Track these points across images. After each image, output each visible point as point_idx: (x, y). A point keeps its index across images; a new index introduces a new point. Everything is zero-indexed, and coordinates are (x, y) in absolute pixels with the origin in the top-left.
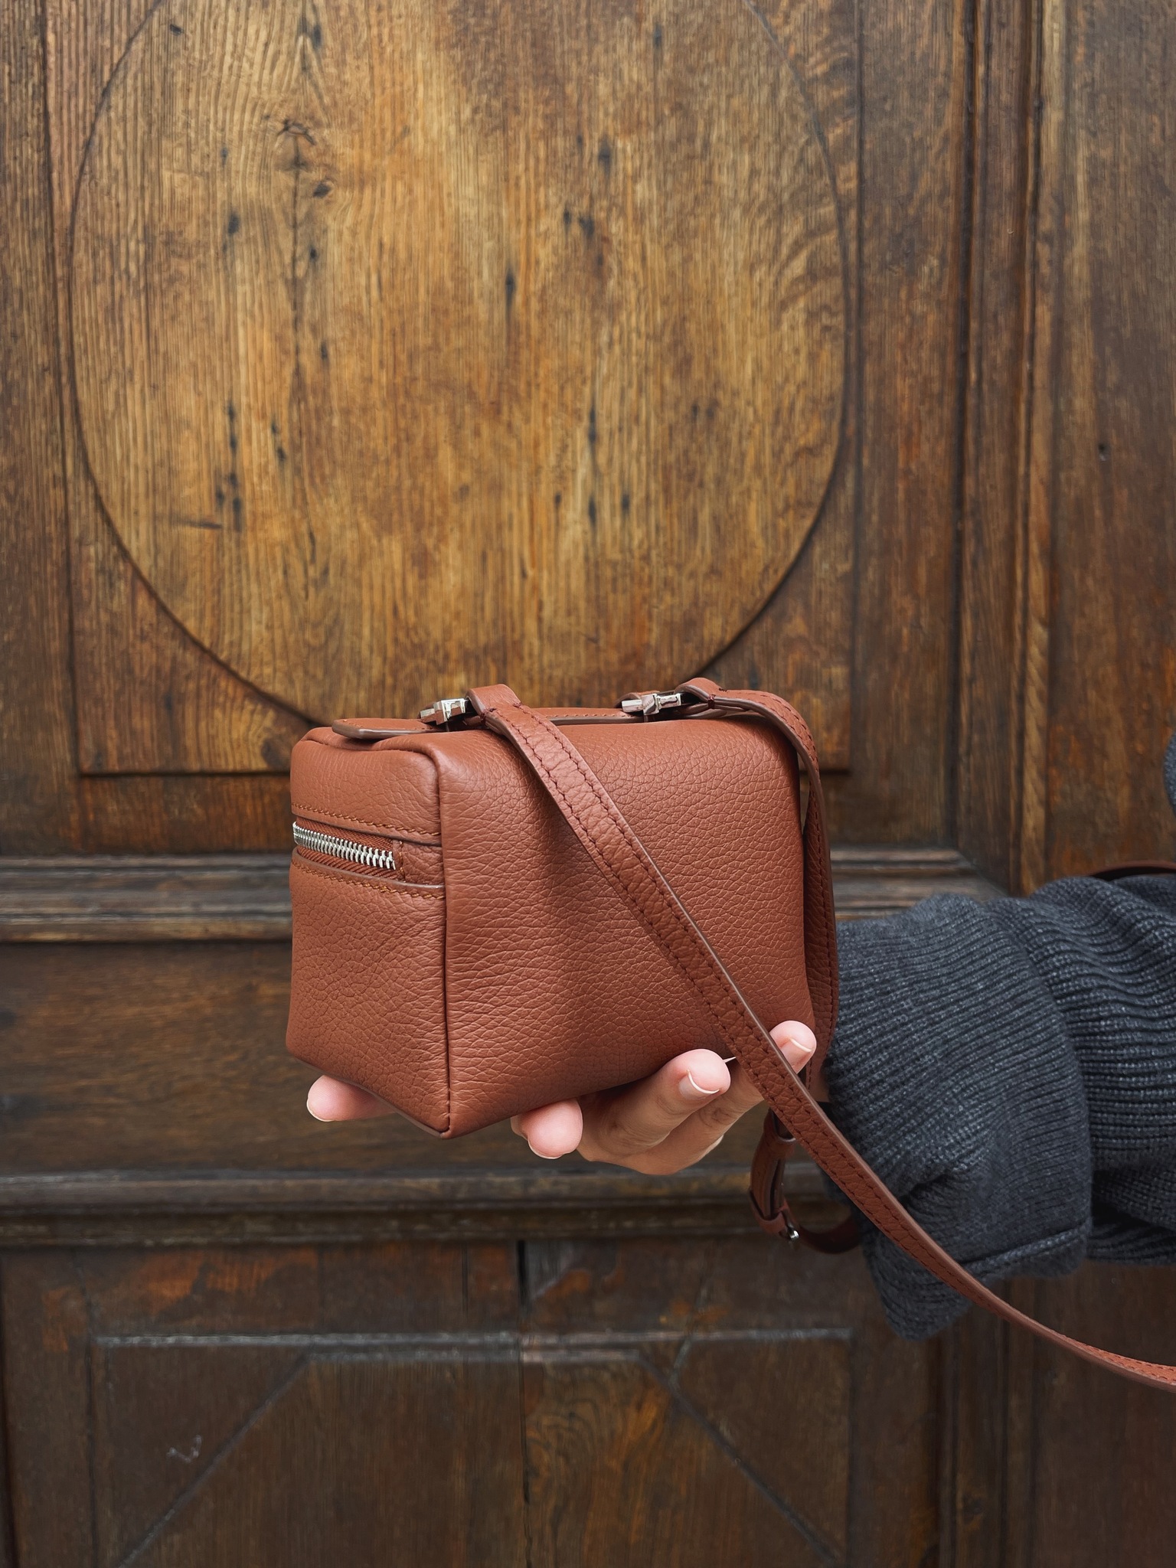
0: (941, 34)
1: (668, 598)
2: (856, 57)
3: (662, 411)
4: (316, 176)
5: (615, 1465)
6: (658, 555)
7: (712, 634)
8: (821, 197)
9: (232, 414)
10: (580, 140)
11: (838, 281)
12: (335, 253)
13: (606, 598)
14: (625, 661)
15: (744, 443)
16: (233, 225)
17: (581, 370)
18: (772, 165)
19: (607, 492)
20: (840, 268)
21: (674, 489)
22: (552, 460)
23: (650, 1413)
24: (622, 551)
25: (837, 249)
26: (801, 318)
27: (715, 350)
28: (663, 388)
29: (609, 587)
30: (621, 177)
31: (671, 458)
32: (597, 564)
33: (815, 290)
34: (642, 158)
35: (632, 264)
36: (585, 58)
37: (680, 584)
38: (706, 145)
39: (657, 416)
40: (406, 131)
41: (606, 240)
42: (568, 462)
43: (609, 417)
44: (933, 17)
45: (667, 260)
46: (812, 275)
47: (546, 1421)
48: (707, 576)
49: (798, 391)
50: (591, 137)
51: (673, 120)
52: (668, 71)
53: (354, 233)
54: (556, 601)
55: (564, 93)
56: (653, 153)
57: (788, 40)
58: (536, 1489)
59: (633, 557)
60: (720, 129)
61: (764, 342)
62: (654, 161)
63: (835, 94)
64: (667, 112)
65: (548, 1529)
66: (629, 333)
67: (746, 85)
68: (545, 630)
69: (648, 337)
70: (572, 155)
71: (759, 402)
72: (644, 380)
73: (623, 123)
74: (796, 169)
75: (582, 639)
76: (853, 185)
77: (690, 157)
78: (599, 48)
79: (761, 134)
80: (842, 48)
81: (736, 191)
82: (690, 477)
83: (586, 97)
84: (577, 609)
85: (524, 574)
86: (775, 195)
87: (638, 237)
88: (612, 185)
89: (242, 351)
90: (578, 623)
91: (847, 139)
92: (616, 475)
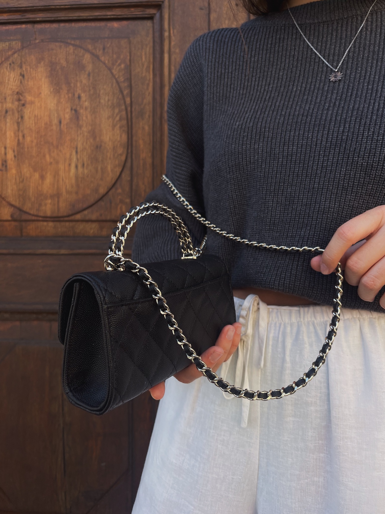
1: (92, 185)
3: (91, 147)
4: (23, 102)
6: (90, 176)
7: (101, 192)
8: (122, 105)
9: (5, 148)
10: (74, 95)
11: (126, 121)
12: (26, 117)
13: (79, 185)
14: (84, 197)
15: (107, 153)
16: (7, 112)
17: (75, 139)
18: (112, 99)
19: (80, 163)
20: (126, 118)
21: (93, 162)
22: (69, 157)
24: (83, 175)
25: (125, 115)
26: (119, 128)
27: (101, 135)
28: (91, 142)
29: (80, 182)
30: (82, 101)
31: (93, 156)
32: (78, 178)
33: (121, 122)
34: (87, 97)
35: (84, 118)
36: (75, 79)
37: (95, 182)
38: (99, 95)
40: (40, 93)
41: (79, 113)
42: (72, 157)
43: (80, 148)
44: (146, 69)
45: (92, 117)
46: (121, 119)
48: (100, 180)
49: (118, 143)
50: (76, 94)
51: (93, 90)
52: (91, 81)
53: (30, 113)
54: (69, 185)
55: (71, 86)
56: (89, 96)
57: (116, 75)
59: (85, 176)
60: (102, 92)
61: (111, 133)
62: (89, 98)
63: (126, 85)
64: (91, 89)
66: (84, 132)
68: (67, 191)
69: (88, 132)
70: (73, 97)
71: (110, 145)
72: (87, 141)
73: (83, 91)
75: (75, 192)
76: (129, 102)
77: (96, 97)
78: (78, 77)
79: (110, 93)
80: (127, 76)
81: (105, 104)
82: (97, 160)
83: (75, 86)
84: (74, 187)
85: (63, 180)
86: (113, 104)
87: (86, 113)
88: (81, 103)
89: (8, 136)
90: (74, 189)
91: (128, 93)
92: (81, 160)
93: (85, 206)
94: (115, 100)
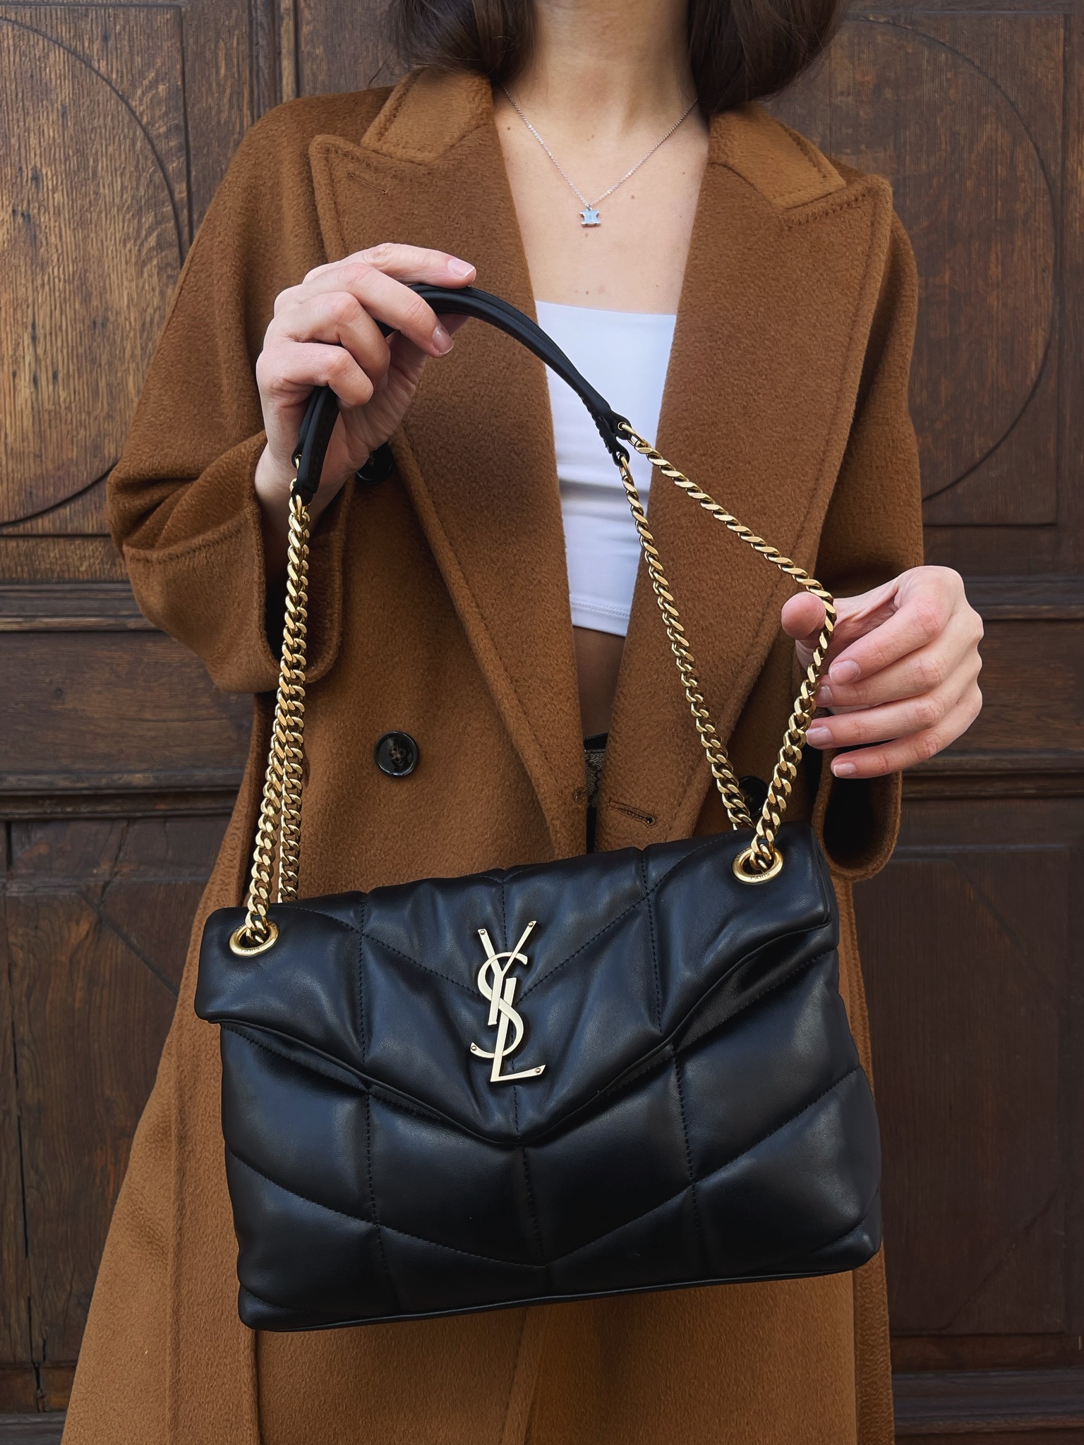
0: (235, 110)
1: (82, 432)
2: (182, 124)
3: (75, 323)
5: (63, 959)
6: (76, 406)
7: (109, 452)
8: (163, 203)
10: (21, 169)
11: (176, 250)
13: (45, 431)
14: (58, 469)
15: (125, 342)
17: (27, 300)
18: (134, 184)
19: (43, 369)
20: (176, 242)
21: (84, 368)
22: (10, 353)
23: (84, 927)
24: (54, 404)
25: (174, 231)
26: (155, 271)
27: (105, 288)
28: (75, 310)
29: (47, 425)
30: (45, 190)
31: (81, 350)
32: (39, 414)
33: (163, 254)
34: (57, 179)
35: (53, 239)
36: (21, 124)
37: (89, 423)
38: (95, 172)
39: (72, 327)
41: (39, 225)
42: (20, 352)
43: (44, 327)
44: (230, 100)
45: (75, 237)
46: (160, 246)
47: (20, 931)
48: (104, 419)
49: (155, 312)
50: (27, 168)
51: (75, 158)
52: (71, 130)
54: (15, 432)
55: (10, 143)
56: (64, 176)
57: (142, 114)
58: (16, 975)
59: (60, 407)
60: (102, 163)
61: (134, 284)
62: (64, 181)
63: (172, 144)
64: (71, 153)
65: (24, 999)
66: (54, 278)
67: (117, 139)
68: (9, 451)
69: (64, 279)
70: (16, 177)
71: (132, 320)
72: (64, 306)
73: (45, 159)
74: (148, 188)
75: (32, 455)
76: (185, 194)
77: (86, 179)
78: (29, 119)
79: (128, 168)
80: (174, 119)
81: (113, 199)
82: (93, 361)
83: (23, 146)
84: (27, 437)
86: (137, 201)
87: (57, 224)
88: (40, 194)
90: (29, 446)
91: (180, 169)
92: (49, 361)
93: (63, 495)
94: (142, 192)
